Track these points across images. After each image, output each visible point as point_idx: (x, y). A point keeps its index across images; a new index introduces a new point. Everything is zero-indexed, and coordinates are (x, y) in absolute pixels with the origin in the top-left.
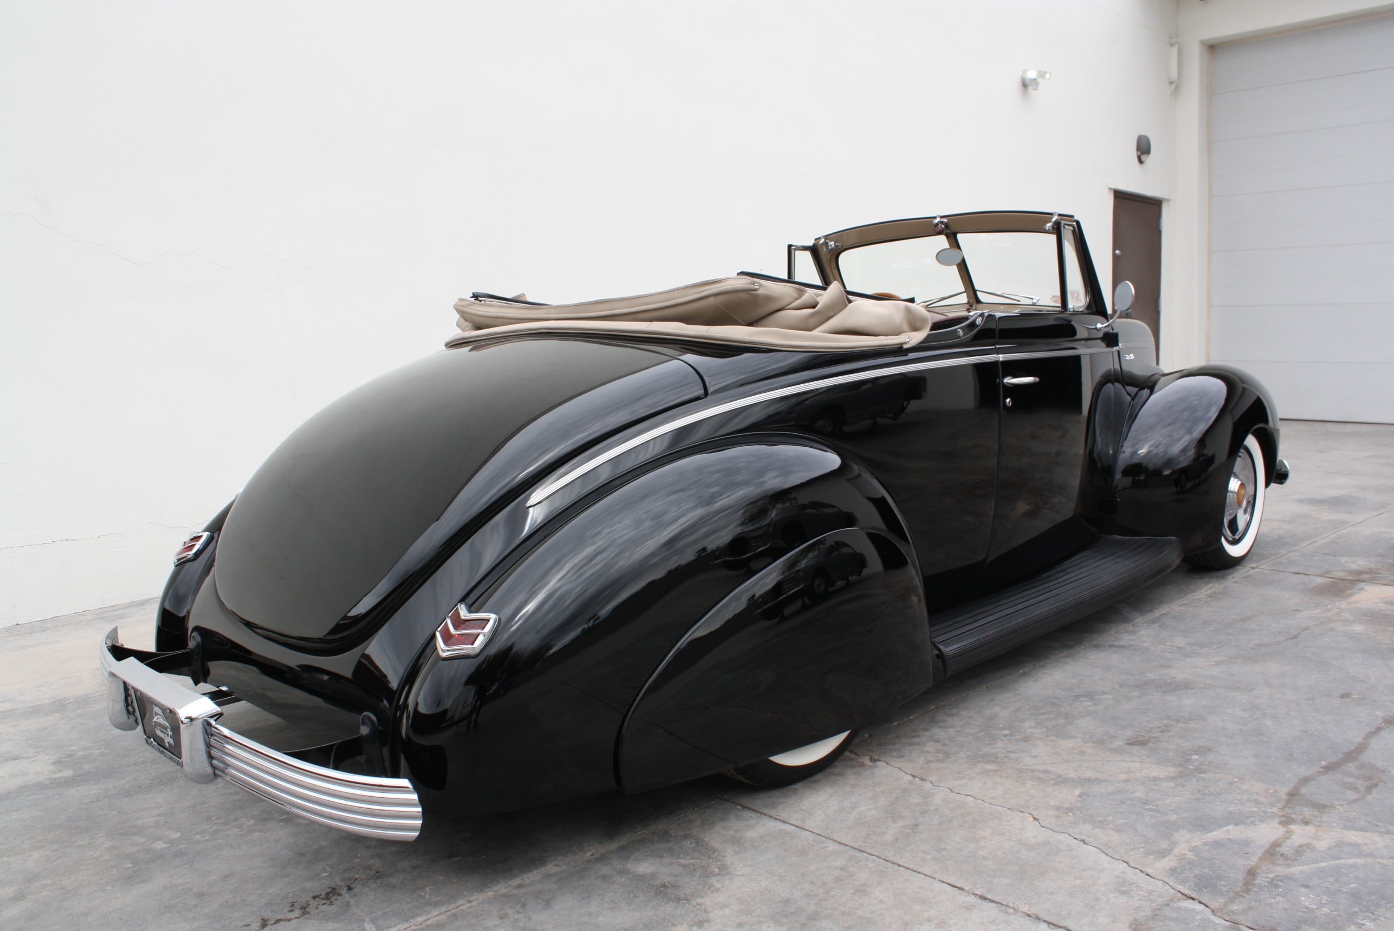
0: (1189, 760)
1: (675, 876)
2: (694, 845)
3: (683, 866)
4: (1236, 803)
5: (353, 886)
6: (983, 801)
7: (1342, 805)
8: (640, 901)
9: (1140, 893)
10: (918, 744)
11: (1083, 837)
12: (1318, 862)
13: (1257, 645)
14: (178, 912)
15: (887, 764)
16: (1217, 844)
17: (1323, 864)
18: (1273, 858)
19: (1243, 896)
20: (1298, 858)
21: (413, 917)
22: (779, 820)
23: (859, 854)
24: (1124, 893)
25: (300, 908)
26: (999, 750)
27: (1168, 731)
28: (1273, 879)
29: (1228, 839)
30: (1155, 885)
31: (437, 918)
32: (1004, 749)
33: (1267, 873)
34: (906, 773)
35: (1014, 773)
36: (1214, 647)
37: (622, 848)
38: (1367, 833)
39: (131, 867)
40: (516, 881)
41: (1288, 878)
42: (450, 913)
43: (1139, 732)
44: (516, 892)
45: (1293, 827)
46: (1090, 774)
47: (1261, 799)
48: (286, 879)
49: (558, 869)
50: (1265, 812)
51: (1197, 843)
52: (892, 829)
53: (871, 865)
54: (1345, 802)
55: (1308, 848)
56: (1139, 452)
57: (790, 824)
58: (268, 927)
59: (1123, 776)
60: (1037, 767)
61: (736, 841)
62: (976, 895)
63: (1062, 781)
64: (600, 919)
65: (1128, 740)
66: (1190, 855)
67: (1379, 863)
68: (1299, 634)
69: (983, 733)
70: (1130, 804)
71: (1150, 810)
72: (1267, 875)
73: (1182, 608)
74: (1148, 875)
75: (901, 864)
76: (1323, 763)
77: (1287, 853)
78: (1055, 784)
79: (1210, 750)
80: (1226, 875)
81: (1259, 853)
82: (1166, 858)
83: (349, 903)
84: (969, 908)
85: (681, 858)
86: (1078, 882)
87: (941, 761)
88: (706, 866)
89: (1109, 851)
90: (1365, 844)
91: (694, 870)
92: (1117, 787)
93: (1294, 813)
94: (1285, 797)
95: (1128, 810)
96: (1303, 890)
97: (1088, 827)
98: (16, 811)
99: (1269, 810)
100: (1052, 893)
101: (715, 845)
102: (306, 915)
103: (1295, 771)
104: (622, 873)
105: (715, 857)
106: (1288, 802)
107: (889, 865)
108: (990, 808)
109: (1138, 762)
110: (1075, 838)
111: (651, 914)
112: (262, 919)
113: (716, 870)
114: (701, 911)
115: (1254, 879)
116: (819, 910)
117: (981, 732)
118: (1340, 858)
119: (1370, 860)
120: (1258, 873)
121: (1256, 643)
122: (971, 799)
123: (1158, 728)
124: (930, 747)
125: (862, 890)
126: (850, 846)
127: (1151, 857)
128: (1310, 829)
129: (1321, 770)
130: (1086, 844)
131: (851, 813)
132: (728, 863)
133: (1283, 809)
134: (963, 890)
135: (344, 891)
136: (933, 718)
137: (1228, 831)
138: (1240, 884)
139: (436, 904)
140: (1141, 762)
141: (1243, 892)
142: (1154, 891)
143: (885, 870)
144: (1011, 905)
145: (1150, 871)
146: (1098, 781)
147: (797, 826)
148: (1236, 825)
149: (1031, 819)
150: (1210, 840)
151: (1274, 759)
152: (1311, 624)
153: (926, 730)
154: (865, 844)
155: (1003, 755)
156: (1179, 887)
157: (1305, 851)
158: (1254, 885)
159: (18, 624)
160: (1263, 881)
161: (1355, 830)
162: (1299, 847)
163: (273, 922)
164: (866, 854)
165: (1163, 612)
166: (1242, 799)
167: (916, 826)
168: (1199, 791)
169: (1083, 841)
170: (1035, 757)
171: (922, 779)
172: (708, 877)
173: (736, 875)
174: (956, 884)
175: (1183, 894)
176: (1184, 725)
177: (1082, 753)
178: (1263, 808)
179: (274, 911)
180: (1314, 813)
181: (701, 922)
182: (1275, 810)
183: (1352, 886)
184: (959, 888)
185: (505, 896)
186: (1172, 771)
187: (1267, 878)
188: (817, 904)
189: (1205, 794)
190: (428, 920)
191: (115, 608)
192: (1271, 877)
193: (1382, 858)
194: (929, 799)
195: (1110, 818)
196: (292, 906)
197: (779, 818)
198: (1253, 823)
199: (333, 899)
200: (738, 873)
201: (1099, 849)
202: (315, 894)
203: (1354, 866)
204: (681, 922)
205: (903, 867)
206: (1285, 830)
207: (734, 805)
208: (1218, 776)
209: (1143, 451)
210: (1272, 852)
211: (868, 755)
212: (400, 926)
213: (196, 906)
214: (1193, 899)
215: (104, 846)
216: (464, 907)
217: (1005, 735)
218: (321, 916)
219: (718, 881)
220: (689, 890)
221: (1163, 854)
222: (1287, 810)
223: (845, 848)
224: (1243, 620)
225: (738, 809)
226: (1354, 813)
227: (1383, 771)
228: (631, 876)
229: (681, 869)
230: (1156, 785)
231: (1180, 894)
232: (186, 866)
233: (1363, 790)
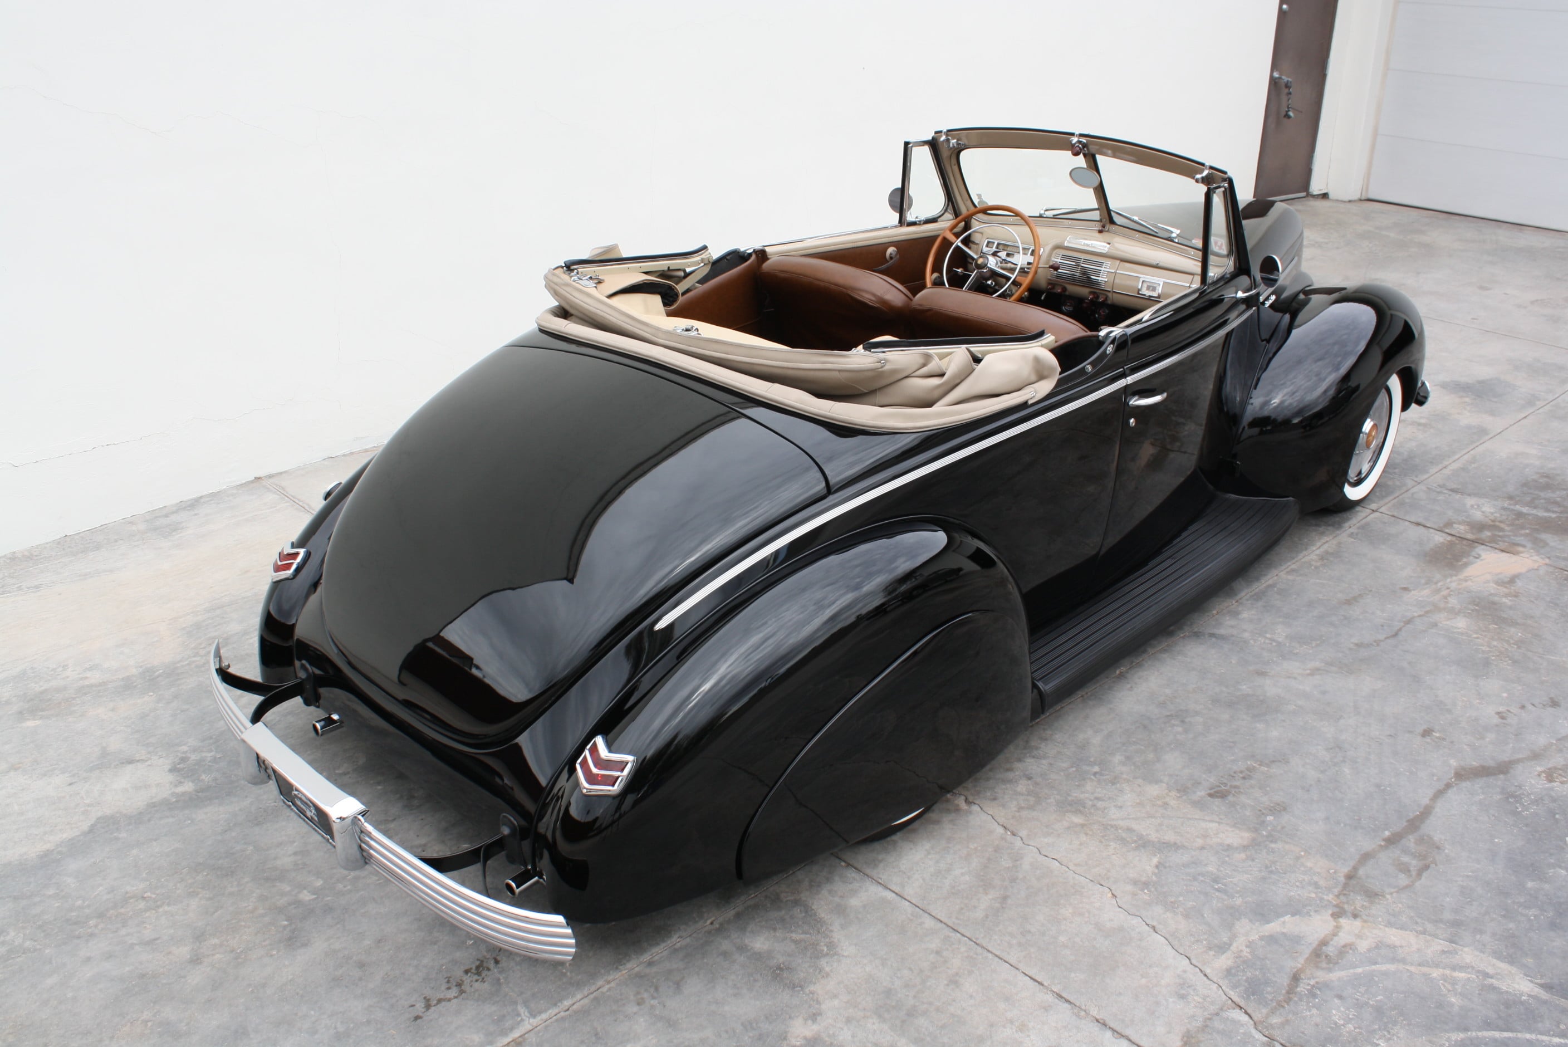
0: (1264, 822)
1: (789, 955)
2: (803, 915)
3: (795, 942)
4: (1297, 886)
5: (499, 958)
6: (1068, 868)
7: (1391, 894)
8: (760, 987)
9: (1196, 998)
10: (1010, 781)
11: (1154, 923)
12: (1356, 967)
13: (1356, 645)
14: (347, 987)
15: (981, 809)
16: (1272, 939)
17: (1360, 970)
18: (1318, 960)
19: (1283, 1007)
20: (1340, 961)
21: (560, 1001)
22: (880, 884)
23: (952, 934)
24: (1183, 997)
25: (456, 986)
26: (1087, 795)
27: (1250, 777)
28: (1313, 986)
29: (1283, 933)
30: (1210, 989)
31: (582, 1001)
32: (1092, 793)
33: (1309, 979)
34: (998, 824)
35: (1099, 829)
36: (1314, 644)
37: (738, 916)
38: (1407, 932)
39: (287, 925)
40: (646, 957)
41: (1326, 986)
42: (592, 996)
43: (1222, 777)
44: (648, 971)
45: (1343, 921)
46: (1170, 837)
47: (1322, 883)
48: (436, 947)
49: (684, 943)
50: (1321, 899)
51: (1254, 937)
52: (986, 901)
53: (963, 949)
54: (1396, 890)
55: (1351, 949)
56: (1272, 402)
57: (890, 889)
58: (433, 1008)
59: (1200, 842)
60: (1121, 823)
61: (841, 910)
62: (1054, 992)
63: (1143, 844)
64: (727, 1008)
65: (1211, 789)
66: (1246, 953)
67: (1408, 970)
68: (1400, 630)
69: (1074, 769)
70: (1202, 881)
71: (1218, 890)
72: (1308, 981)
73: (1290, 577)
74: (1205, 975)
75: (990, 949)
76: (1387, 833)
77: (1331, 954)
78: (1137, 848)
79: (1285, 809)
80: (1274, 979)
81: (1307, 952)
82: (1225, 955)
83: (499, 979)
84: (1047, 1008)
85: (792, 932)
86: (1144, 981)
87: (1031, 808)
88: (816, 942)
89: (1175, 943)
90: (1401, 947)
91: (806, 948)
92: (1192, 857)
93: (1348, 903)
94: (1342, 879)
95: (1199, 889)
96: (1336, 1001)
97: (1158, 909)
98: (156, 840)
99: (1325, 897)
100: (1120, 994)
101: (822, 914)
102: (463, 994)
103: (1359, 844)
104: (742, 949)
105: (824, 932)
106: (1345, 886)
107: (979, 950)
108: (1074, 878)
109: (1216, 822)
110: (1147, 924)
111: (770, 1003)
112: (425, 998)
113: (825, 949)
114: (814, 1001)
115: (1297, 987)
116: (917, 1004)
117: (1072, 767)
118: (1375, 963)
119: (1401, 966)
120: (1302, 979)
121: (1356, 642)
122: (1057, 864)
123: (1241, 772)
124: (1022, 786)
125: (954, 982)
126: (945, 924)
127: (1212, 953)
128: (1358, 923)
129: (1383, 843)
130: (1156, 932)
131: (946, 878)
132: (836, 940)
133: (1338, 896)
134: (1043, 985)
135: (491, 964)
136: (1027, 742)
137: (1284, 923)
138: (1284, 992)
139: (579, 985)
140: (1219, 823)
141: (1285, 1001)
142: (1208, 996)
143: (975, 956)
144: (1083, 1007)
145: (1208, 971)
146: (1176, 847)
147: (896, 894)
148: (1293, 915)
149: (1110, 895)
150: (1267, 934)
151: (1342, 825)
152: (1416, 614)
153: (1020, 760)
154: (958, 922)
155: (1090, 803)
156: (1231, 992)
157: (1348, 952)
158: (1295, 993)
159: (66, 536)
160: (1304, 988)
161: (1397, 928)
162: (1344, 946)
163: (435, 1002)
164: (958, 935)
165: (1270, 582)
166: (1304, 880)
167: (1005, 898)
168: (1267, 867)
169: (1154, 928)
170: (1121, 807)
171: (1014, 834)
172: (818, 958)
173: (843, 956)
174: (1036, 978)
175: (1232, 1001)
176: (1266, 769)
177: (1165, 805)
178: (1320, 895)
179: (433, 988)
180: (1365, 903)
181: (814, 1014)
182: (1330, 897)
183: (1379, 998)
184: (1039, 983)
185: (639, 976)
186: (1246, 836)
187: (1309, 984)
188: (915, 997)
189: (1271, 872)
190: (573, 1004)
191: (166, 513)
192: (1312, 984)
193: (1412, 964)
194: (1018, 862)
195: (1181, 899)
196: (448, 982)
197: (880, 881)
198: (1308, 914)
199: (483, 975)
200: (845, 954)
201: (1167, 939)
202: (466, 968)
203: (1386, 974)
204: (797, 1014)
205: (991, 953)
206: (1335, 924)
207: (837, 860)
208: (1287, 847)
209: (1276, 401)
210: (1318, 954)
211: (963, 795)
212: (550, 1011)
213: (360, 979)
214: (1241, 1008)
215: (254, 895)
216: (604, 989)
217: (1095, 774)
218: (477, 995)
219: (827, 963)
220: (802, 975)
221: (1222, 948)
222: (1342, 898)
223: (940, 925)
224: (1349, 602)
225: (842, 866)
226: (1400, 905)
227: (1438, 848)
228: (749, 954)
229: (793, 946)
230: (1228, 856)
231: (1230, 1001)
232: (339, 926)
233: (1414, 873)
